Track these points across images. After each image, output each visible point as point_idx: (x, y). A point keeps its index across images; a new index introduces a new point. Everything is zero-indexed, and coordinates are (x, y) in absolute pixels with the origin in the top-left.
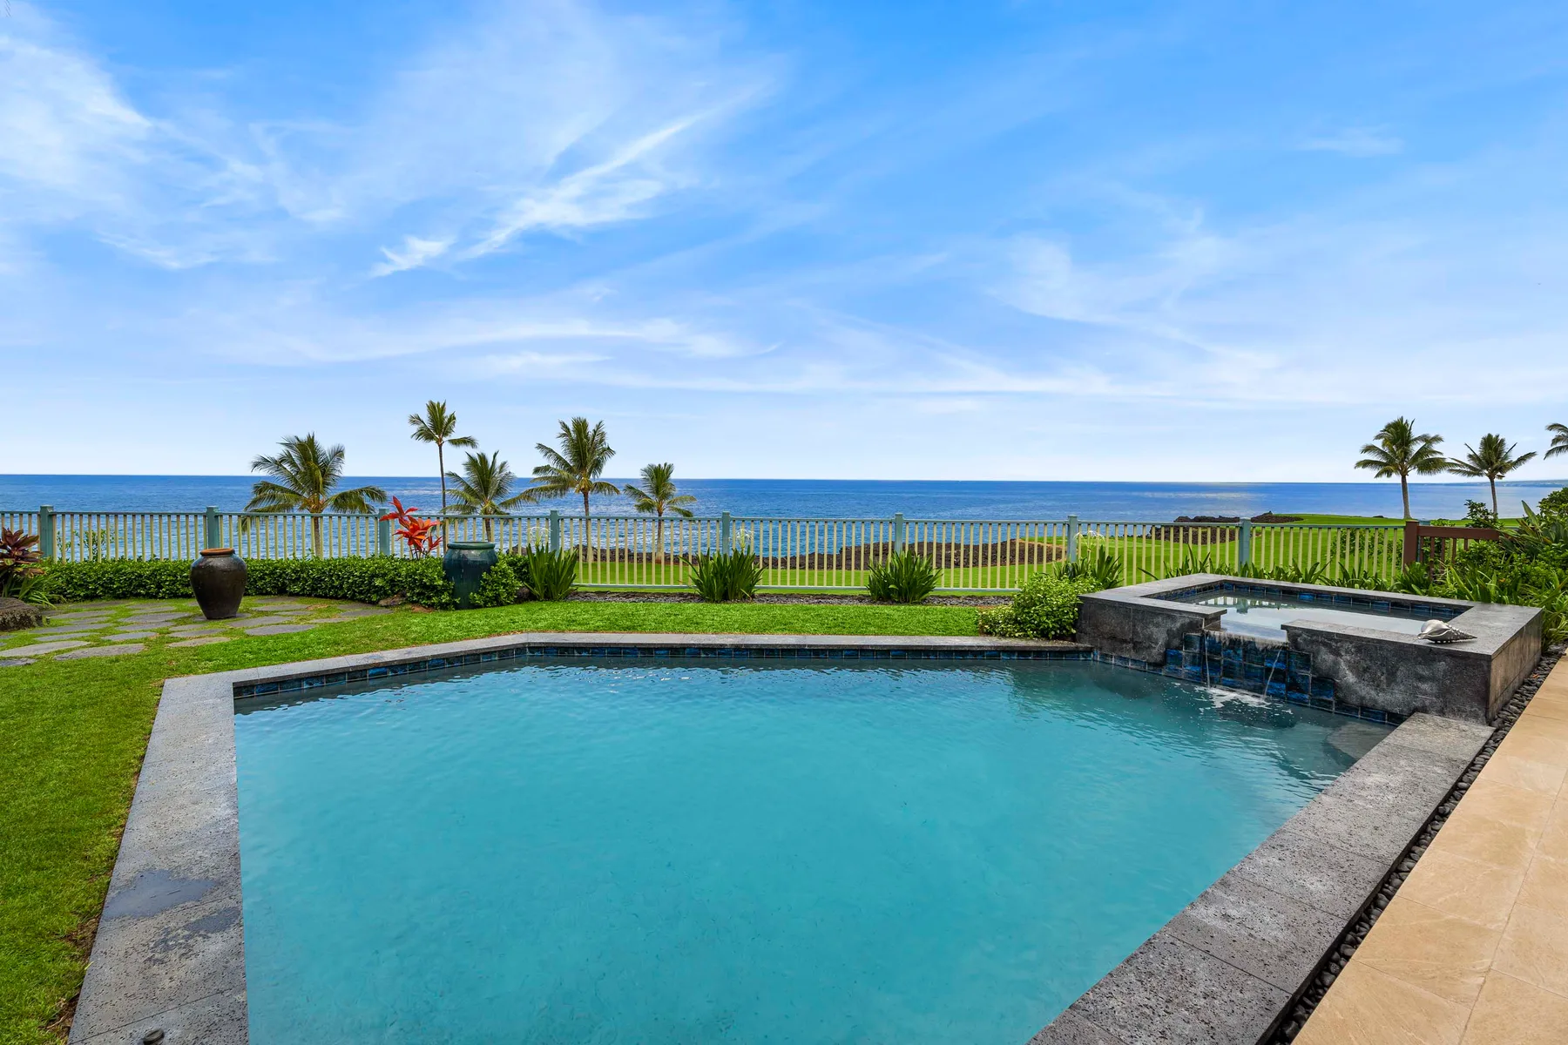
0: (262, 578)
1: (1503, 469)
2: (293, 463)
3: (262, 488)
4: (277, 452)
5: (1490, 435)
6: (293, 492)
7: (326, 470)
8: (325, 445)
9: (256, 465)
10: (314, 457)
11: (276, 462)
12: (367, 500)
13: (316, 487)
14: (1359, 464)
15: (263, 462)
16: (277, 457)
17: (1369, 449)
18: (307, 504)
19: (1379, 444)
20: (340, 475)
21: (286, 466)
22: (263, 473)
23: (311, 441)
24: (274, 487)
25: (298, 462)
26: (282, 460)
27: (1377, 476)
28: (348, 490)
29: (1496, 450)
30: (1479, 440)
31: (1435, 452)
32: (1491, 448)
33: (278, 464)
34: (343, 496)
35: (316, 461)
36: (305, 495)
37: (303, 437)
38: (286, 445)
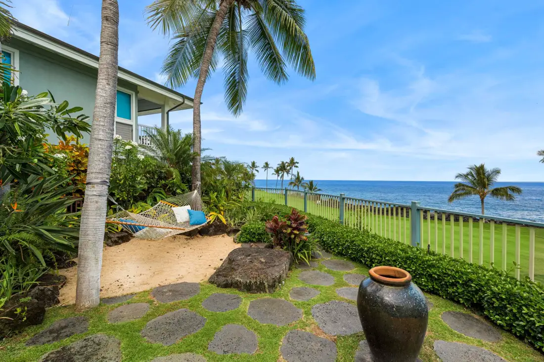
0: (453, 285)
2: (472, 176)
3: (458, 185)
4: (465, 171)
6: (471, 187)
7: (489, 178)
8: (489, 168)
9: (457, 177)
10: (483, 173)
11: (465, 176)
12: (509, 192)
13: (484, 186)
15: (460, 176)
16: (465, 174)
18: (479, 193)
20: (495, 180)
21: (470, 177)
22: (459, 180)
23: (482, 167)
24: (463, 185)
25: (474, 175)
26: (468, 174)
28: (499, 187)
33: (466, 176)
34: (496, 190)
35: (484, 174)
36: (478, 189)
37: (478, 166)
38: (470, 168)
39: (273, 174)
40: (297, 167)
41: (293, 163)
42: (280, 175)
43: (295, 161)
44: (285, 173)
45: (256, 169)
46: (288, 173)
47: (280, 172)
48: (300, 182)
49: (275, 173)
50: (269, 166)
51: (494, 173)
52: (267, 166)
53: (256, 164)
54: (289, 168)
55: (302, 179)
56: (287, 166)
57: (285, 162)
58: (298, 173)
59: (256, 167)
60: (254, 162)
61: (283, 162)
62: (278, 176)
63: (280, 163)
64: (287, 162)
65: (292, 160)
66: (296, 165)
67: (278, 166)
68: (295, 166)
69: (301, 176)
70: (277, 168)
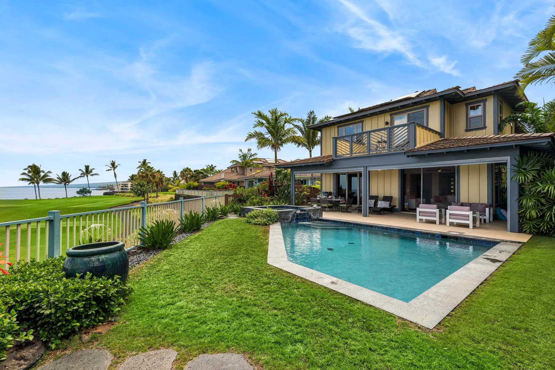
1: (69, 182)
5: (64, 172)
14: (20, 179)
17: (24, 174)
19: (26, 172)
27: (29, 184)
29: (66, 176)
30: (61, 173)
31: (48, 176)
32: (65, 176)
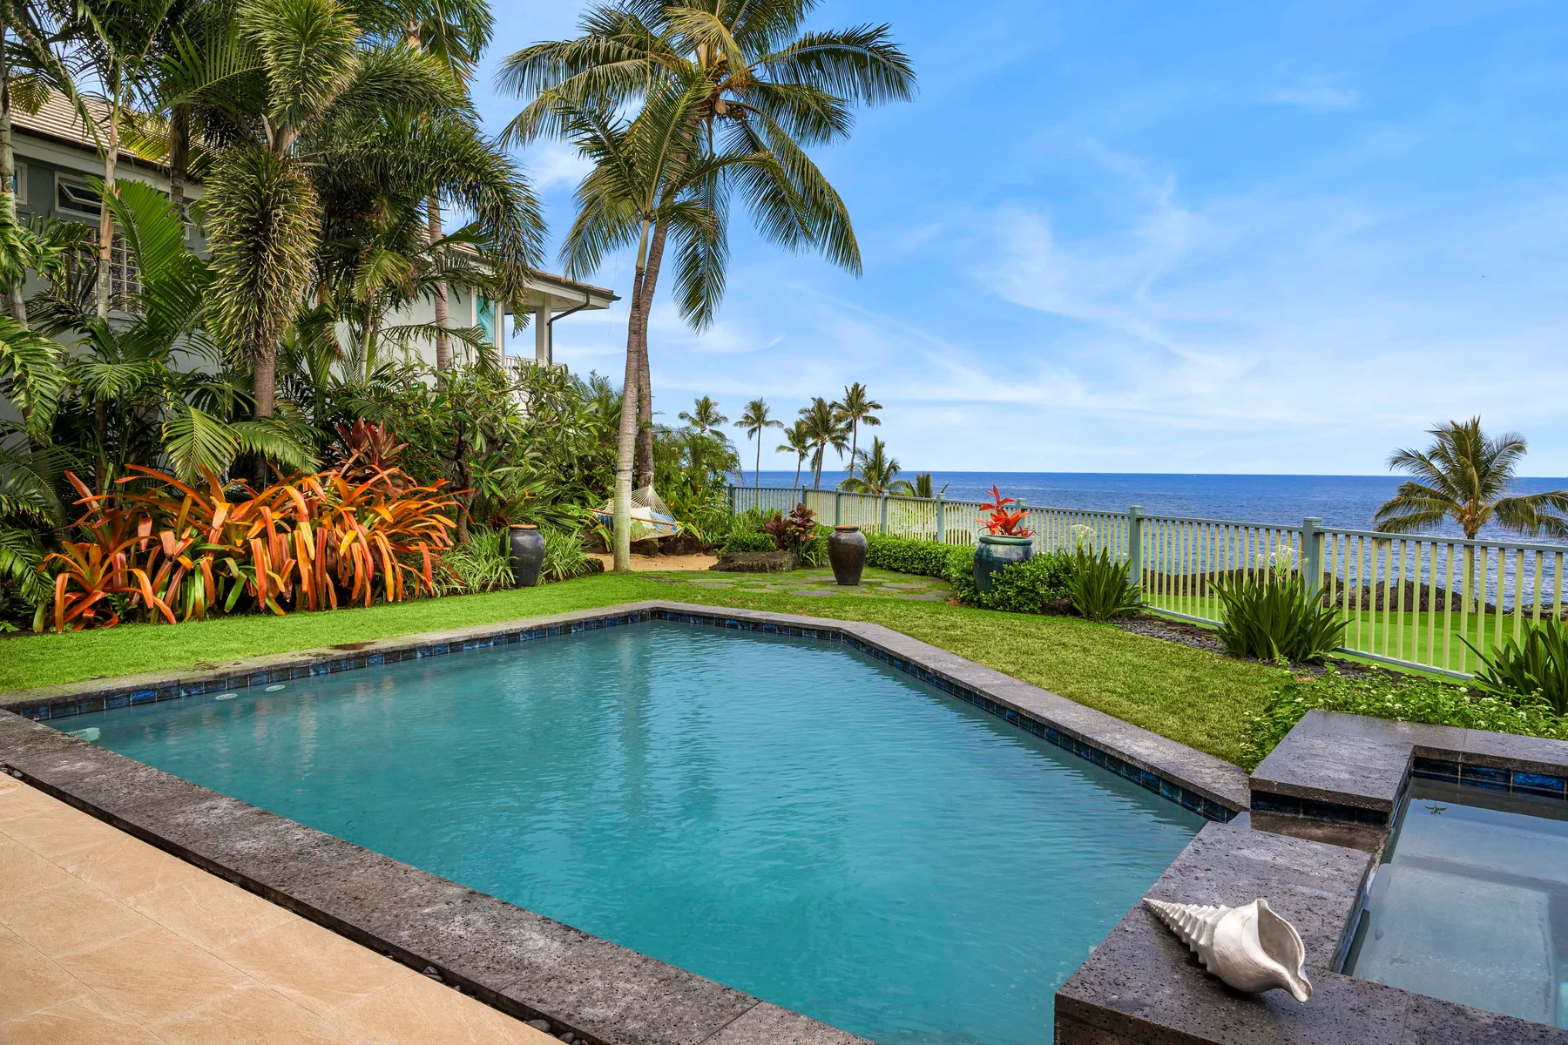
2: (1445, 459)
8: (1492, 433)
9: (1395, 461)
11: (1422, 457)
12: (1552, 512)
15: (1404, 458)
16: (1423, 451)
18: (1460, 515)
22: (1403, 472)
24: (1420, 489)
25: (1451, 457)
26: (1431, 455)
33: (1425, 460)
34: (1509, 505)
36: (1458, 501)
37: (1464, 423)
38: (1438, 433)
39: (781, 448)
40: (874, 421)
41: (856, 403)
42: (812, 452)
43: (866, 400)
44: (829, 448)
45: (715, 428)
46: (839, 446)
47: (810, 441)
48: (886, 478)
49: (788, 444)
50: (768, 419)
51: (1506, 451)
52: (757, 416)
53: (713, 410)
54: (842, 425)
55: (894, 467)
56: (839, 419)
57: (828, 402)
58: (878, 448)
59: (716, 420)
60: (706, 400)
61: (820, 403)
62: (803, 456)
63: (811, 405)
64: (834, 405)
65: (856, 395)
66: (872, 413)
67: (802, 417)
68: (866, 419)
69: (889, 455)
70: (798, 425)
